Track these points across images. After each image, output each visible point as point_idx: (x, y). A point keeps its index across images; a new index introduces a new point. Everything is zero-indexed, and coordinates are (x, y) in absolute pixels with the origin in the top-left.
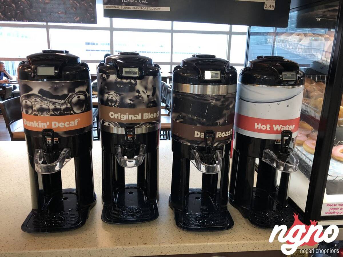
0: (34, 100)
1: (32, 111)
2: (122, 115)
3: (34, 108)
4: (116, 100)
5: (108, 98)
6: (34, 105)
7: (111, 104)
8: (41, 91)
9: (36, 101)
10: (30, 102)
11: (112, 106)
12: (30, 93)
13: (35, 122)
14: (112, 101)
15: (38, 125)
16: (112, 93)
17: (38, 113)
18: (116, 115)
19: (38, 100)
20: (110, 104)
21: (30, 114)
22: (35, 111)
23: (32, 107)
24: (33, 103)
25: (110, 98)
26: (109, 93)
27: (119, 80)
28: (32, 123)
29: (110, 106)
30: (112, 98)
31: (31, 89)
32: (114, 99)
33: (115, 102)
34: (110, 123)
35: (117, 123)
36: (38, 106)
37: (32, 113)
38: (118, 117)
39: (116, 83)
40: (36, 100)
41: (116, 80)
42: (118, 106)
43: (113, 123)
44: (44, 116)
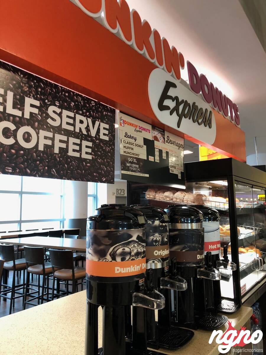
0: (132, 246)
1: (130, 257)
2: (163, 251)
3: (133, 254)
4: (159, 240)
5: (153, 239)
7: (156, 244)
8: (138, 237)
9: (134, 247)
10: (129, 248)
12: (130, 240)
13: (132, 266)
14: (156, 241)
15: (134, 269)
16: (157, 235)
17: (135, 258)
18: (160, 252)
19: (136, 245)
21: (128, 260)
22: (133, 256)
23: (130, 253)
24: (132, 249)
25: (155, 239)
26: (154, 235)
27: (161, 224)
28: (129, 268)
29: (154, 245)
31: (131, 237)
32: (158, 239)
34: (154, 261)
35: (160, 259)
36: (135, 251)
37: (130, 258)
40: (134, 245)
41: (159, 225)
42: (161, 245)
43: (157, 260)
44: (139, 259)
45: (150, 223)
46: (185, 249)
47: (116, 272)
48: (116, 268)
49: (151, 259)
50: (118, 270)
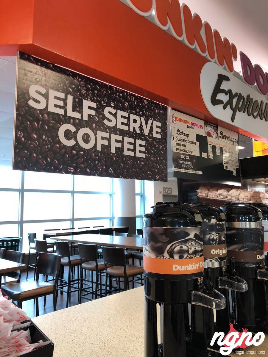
0: (190, 244)
1: (188, 255)
2: (221, 250)
3: (190, 252)
4: (217, 238)
5: (209, 238)
6: (190, 248)
7: (213, 243)
8: (196, 235)
9: (192, 245)
10: (187, 246)
11: (214, 244)
12: (187, 238)
13: (190, 264)
14: (213, 240)
15: (193, 267)
16: (214, 233)
17: (193, 256)
18: (217, 251)
19: (193, 243)
20: (211, 243)
21: (186, 258)
22: (190, 254)
23: (188, 251)
24: (189, 247)
25: (212, 238)
26: (211, 233)
27: (218, 222)
28: (187, 266)
29: (211, 244)
30: (213, 237)
31: (188, 235)
32: (215, 238)
33: (216, 240)
34: (211, 260)
35: (217, 258)
36: (193, 249)
37: (187, 257)
38: (218, 252)
39: (216, 225)
40: (192, 243)
41: (216, 223)
42: (218, 244)
43: (215, 259)
44: (197, 258)
45: (206, 222)
46: (244, 248)
47: (174, 269)
48: (174, 266)
49: (209, 258)
50: (176, 268)
